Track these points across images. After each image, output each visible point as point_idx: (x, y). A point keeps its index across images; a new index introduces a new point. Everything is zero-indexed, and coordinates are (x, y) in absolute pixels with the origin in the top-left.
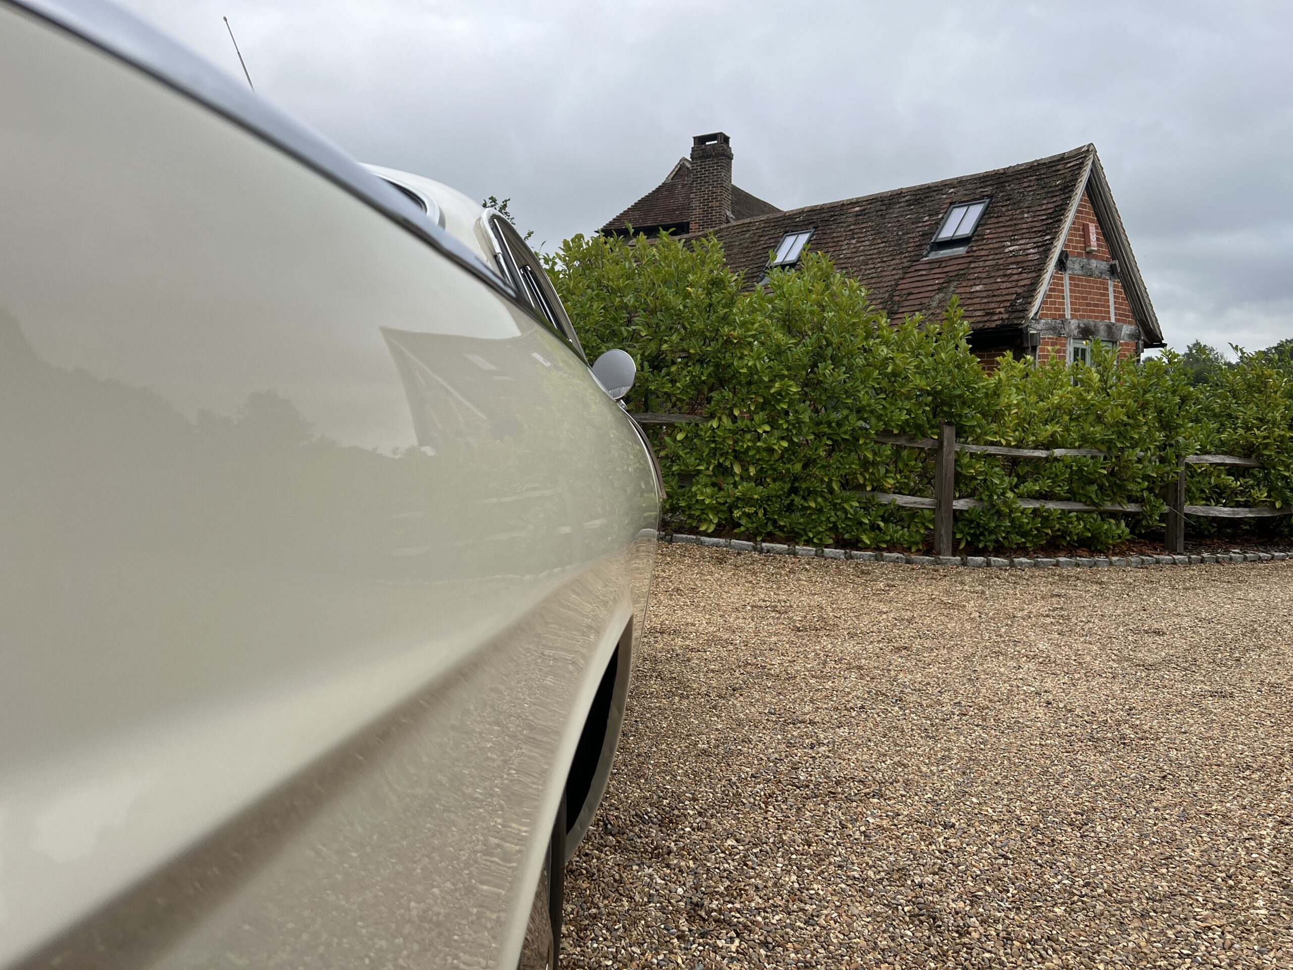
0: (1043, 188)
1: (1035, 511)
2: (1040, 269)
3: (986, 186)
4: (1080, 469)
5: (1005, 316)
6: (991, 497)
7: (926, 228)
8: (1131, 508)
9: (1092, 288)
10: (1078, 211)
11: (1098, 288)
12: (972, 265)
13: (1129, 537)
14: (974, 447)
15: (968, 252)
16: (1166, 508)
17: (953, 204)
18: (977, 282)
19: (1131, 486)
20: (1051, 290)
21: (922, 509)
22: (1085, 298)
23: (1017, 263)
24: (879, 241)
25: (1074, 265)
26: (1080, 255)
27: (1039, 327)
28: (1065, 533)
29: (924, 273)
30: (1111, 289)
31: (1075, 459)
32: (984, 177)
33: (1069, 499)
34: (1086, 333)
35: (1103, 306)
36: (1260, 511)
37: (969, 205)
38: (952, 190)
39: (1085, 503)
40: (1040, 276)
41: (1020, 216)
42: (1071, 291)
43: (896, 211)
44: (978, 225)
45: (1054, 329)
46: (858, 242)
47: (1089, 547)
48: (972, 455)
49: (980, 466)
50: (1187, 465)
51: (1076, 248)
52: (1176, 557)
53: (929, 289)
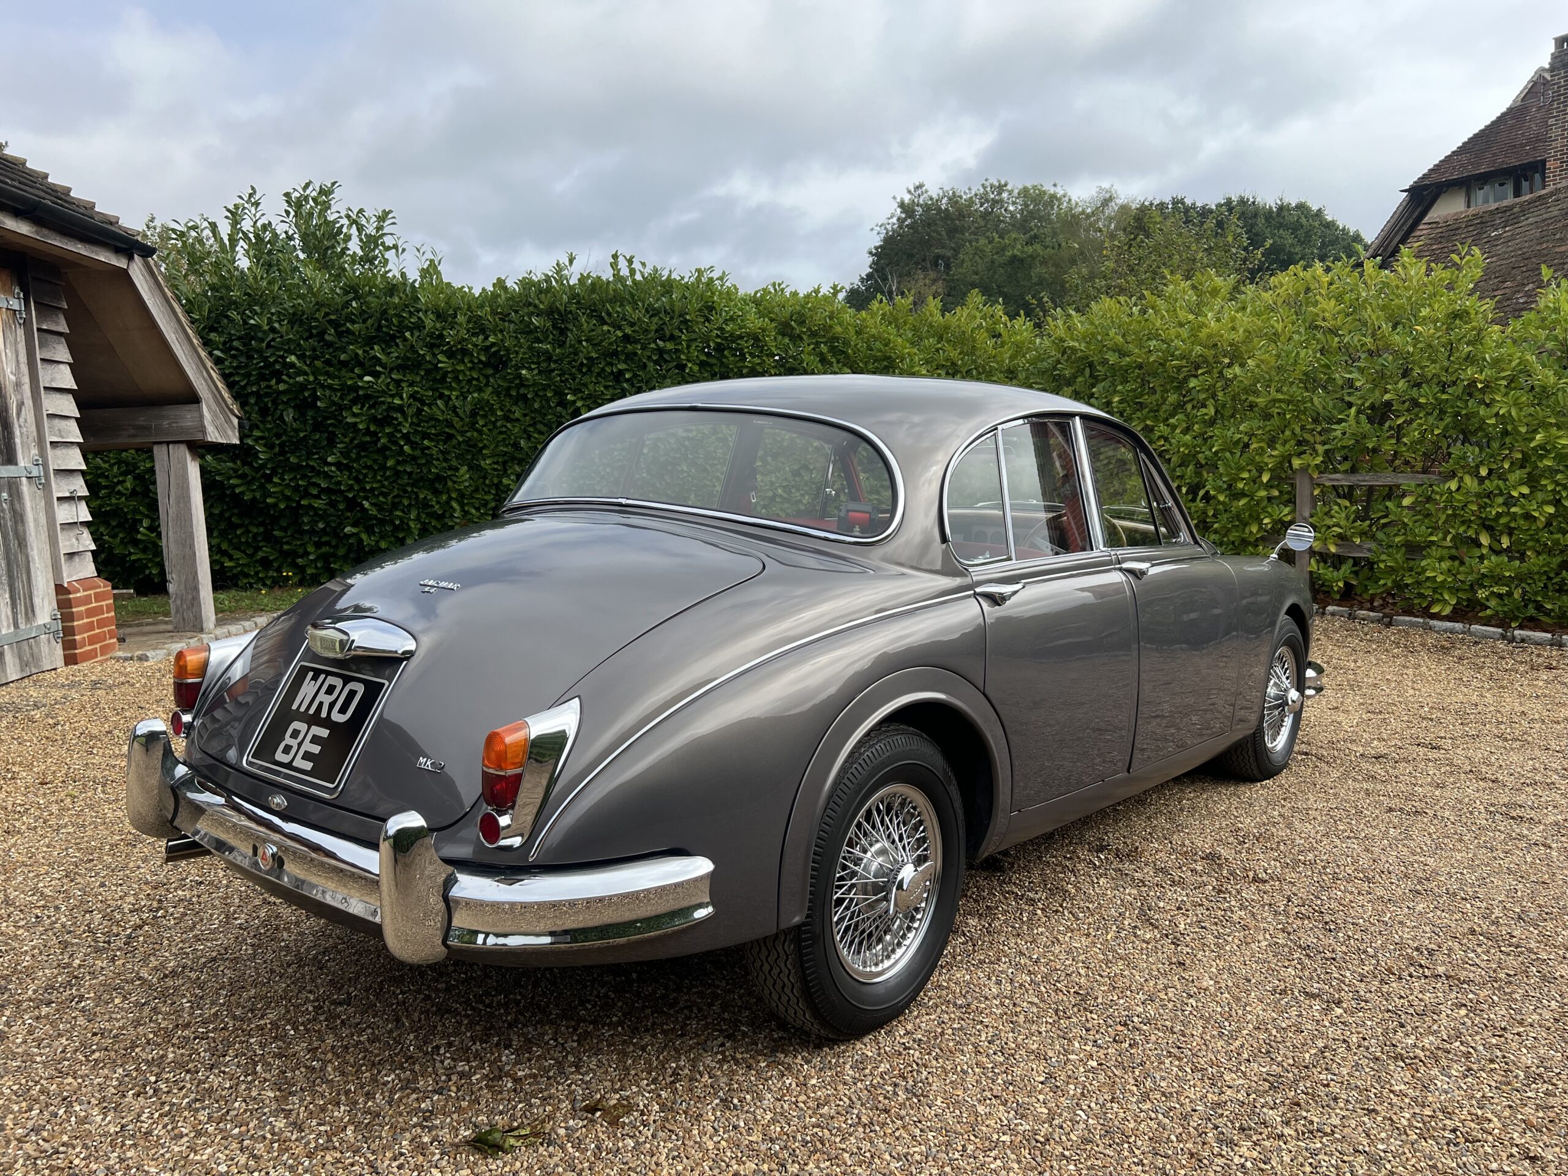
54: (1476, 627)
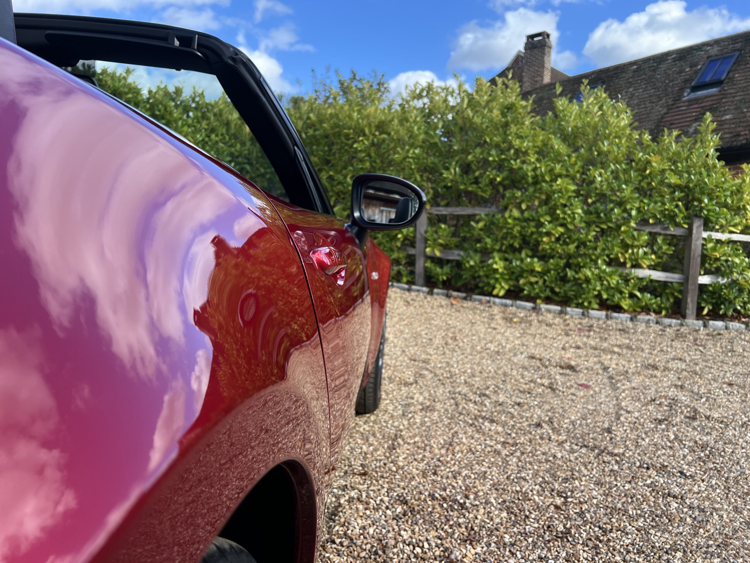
3: (738, 42)
6: (732, 273)
7: (687, 77)
12: (724, 100)
14: (718, 234)
15: (720, 91)
17: (711, 57)
21: (671, 283)
24: (650, 88)
29: (684, 108)
38: (709, 48)
44: (730, 71)
49: (724, 249)
53: (688, 119)
54: (519, 302)
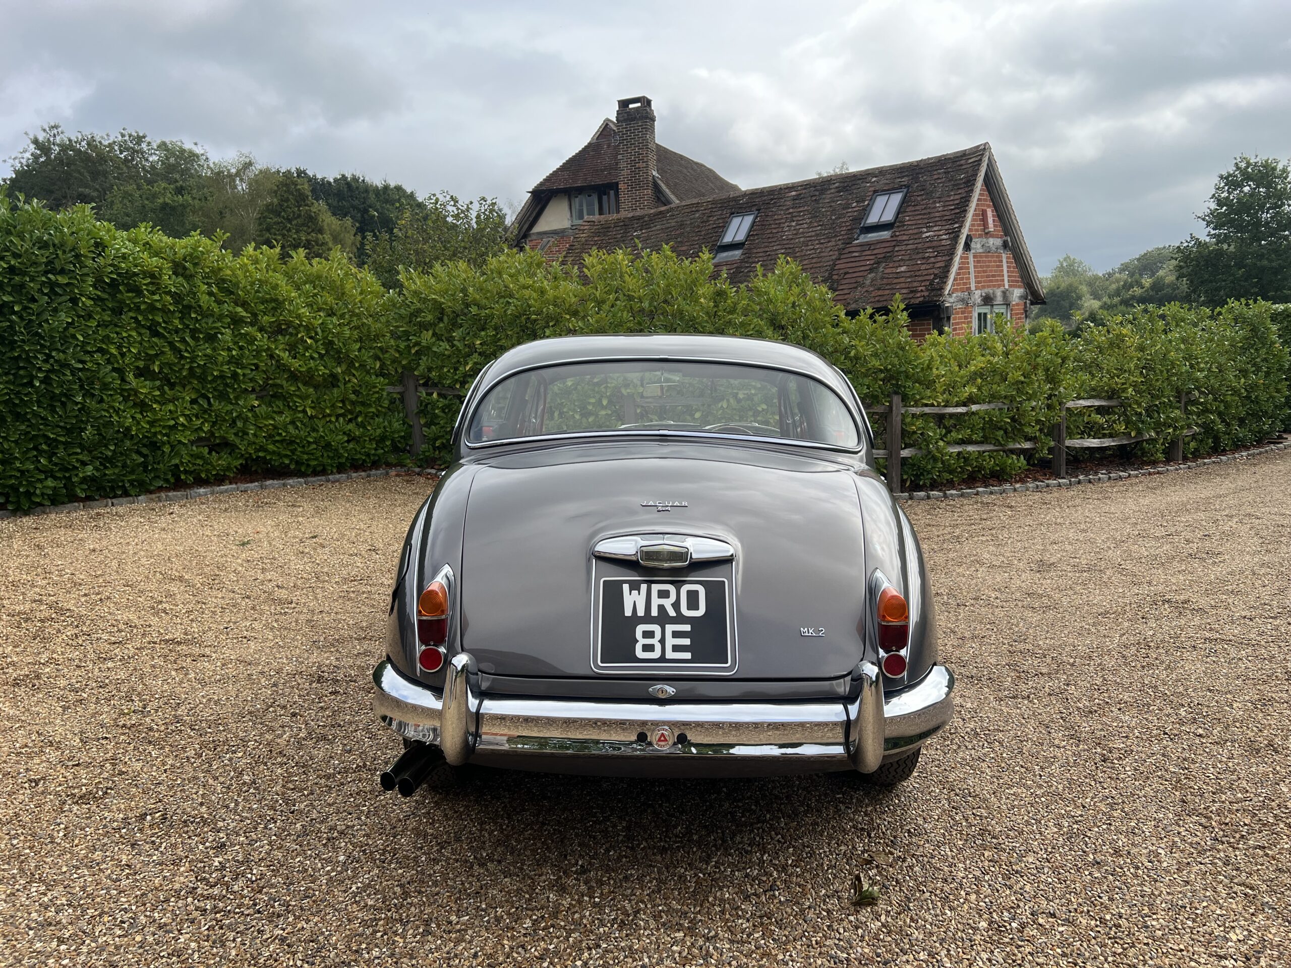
0: (950, 181)
1: (959, 453)
2: (951, 253)
3: (903, 177)
4: (991, 420)
5: (926, 294)
6: (928, 445)
7: (855, 214)
8: (1027, 445)
9: (990, 262)
10: (979, 200)
11: (995, 262)
12: (897, 249)
13: (1027, 467)
14: (914, 409)
15: (892, 236)
16: (1052, 444)
17: (877, 192)
18: (902, 264)
19: (1027, 430)
20: (960, 268)
22: (984, 272)
23: (933, 247)
24: (816, 224)
25: (976, 245)
26: (980, 236)
27: (951, 300)
28: (980, 468)
29: (856, 254)
30: (1004, 260)
31: (987, 412)
32: (901, 168)
33: (982, 443)
34: (988, 300)
35: (999, 276)
36: (1120, 440)
37: (890, 194)
38: (874, 179)
39: (994, 445)
40: (951, 259)
41: (933, 206)
42: (975, 267)
43: (827, 197)
44: (899, 212)
45: (962, 300)
46: (797, 225)
47: (998, 478)
48: (914, 415)
49: (919, 423)
50: (1068, 409)
51: (977, 230)
52: (1060, 481)
53: (862, 268)
